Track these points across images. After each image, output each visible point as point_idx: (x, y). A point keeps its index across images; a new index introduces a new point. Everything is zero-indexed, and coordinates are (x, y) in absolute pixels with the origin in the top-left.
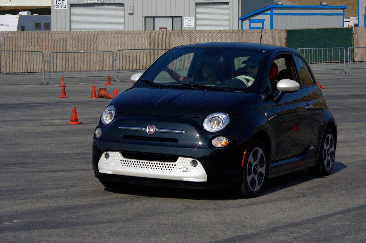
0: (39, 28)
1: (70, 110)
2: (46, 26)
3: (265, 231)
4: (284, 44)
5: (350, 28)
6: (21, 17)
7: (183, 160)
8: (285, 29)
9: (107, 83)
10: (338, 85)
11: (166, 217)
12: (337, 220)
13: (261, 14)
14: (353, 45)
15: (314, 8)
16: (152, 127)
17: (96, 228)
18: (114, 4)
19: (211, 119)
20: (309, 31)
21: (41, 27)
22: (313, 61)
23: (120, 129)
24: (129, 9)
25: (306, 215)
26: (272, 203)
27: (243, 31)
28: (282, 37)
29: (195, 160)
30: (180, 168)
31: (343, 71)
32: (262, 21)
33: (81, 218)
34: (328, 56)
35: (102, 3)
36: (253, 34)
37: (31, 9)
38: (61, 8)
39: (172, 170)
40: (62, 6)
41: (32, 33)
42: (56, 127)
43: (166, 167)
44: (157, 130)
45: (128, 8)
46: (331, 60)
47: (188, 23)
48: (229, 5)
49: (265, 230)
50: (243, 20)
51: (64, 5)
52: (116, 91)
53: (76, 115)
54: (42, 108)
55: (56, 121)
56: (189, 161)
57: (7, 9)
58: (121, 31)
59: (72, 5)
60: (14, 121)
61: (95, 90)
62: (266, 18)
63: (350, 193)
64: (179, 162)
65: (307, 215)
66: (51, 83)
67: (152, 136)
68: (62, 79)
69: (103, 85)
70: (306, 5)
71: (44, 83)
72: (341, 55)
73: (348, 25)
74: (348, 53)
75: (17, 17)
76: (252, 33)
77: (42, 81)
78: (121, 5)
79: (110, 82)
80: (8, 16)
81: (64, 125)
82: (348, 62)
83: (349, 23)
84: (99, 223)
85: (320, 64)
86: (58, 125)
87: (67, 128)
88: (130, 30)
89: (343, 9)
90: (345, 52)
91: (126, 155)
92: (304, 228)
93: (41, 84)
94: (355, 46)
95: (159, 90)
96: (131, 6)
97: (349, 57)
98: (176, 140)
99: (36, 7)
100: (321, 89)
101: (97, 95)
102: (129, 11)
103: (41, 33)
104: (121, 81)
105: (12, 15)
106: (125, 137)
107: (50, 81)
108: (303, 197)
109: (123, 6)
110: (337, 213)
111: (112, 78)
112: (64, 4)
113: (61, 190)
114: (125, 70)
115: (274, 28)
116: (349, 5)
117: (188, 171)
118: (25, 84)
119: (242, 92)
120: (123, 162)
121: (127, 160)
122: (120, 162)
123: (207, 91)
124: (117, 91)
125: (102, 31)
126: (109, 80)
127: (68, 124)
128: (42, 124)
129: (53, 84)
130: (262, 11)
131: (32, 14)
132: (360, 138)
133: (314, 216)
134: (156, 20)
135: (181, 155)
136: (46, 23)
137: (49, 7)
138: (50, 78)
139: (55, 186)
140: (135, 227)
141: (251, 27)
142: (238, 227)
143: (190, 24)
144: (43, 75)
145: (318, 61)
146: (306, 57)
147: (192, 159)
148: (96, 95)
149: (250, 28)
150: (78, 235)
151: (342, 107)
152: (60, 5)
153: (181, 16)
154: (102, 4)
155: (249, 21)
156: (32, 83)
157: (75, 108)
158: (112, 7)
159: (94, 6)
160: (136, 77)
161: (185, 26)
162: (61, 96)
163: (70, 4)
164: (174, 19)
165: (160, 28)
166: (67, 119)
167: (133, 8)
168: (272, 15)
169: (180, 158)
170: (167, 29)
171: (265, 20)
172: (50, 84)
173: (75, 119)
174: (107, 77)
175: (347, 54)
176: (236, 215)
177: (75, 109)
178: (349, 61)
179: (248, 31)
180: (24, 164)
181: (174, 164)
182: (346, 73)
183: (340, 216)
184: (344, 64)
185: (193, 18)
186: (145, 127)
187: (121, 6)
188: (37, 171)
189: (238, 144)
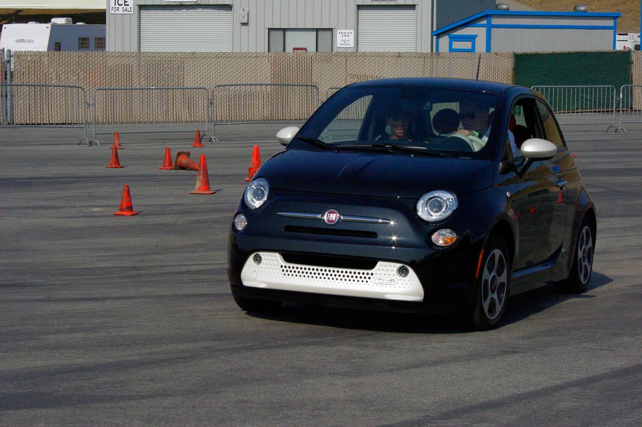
0: (86, 47)
1: (120, 189)
2: (99, 44)
3: (433, 418)
4: (509, 78)
5: (626, 52)
6: (55, 27)
7: (386, 266)
8: (511, 52)
9: (195, 144)
10: (602, 150)
11: (257, 388)
12: (570, 398)
13: (472, 26)
14: (632, 81)
15: (564, 16)
16: (334, 213)
17: (121, 408)
18: (214, 5)
19: (428, 201)
20: (553, 56)
21: (89, 46)
22: (564, 109)
23: (279, 215)
24: (242, 15)
25: (513, 388)
26: (456, 363)
27: (439, 55)
28: (507, 66)
29: (405, 265)
30: (381, 279)
31: (611, 127)
32: (472, 38)
33: (99, 389)
34: (586, 99)
35: (196, 3)
36: (456, 60)
37: (73, 13)
38: (124, 13)
39: (367, 282)
40: (124, 9)
41: (69, 55)
42: (94, 219)
43: (356, 277)
44: (342, 218)
45: (238, 14)
46: (591, 108)
47: (344, 40)
48: (415, 9)
49: (432, 415)
50: (439, 35)
51: (129, 7)
52: (204, 157)
53: (129, 199)
54: (73, 185)
55: (94, 209)
56: (395, 268)
57: (32, 14)
58: (225, 53)
59: (142, 7)
60: (21, 208)
61: (170, 155)
62: (479, 32)
63: (601, 347)
64: (379, 269)
65: (516, 387)
66: (98, 142)
67: (333, 227)
68: (116, 136)
69: (187, 147)
70: (552, 11)
71: (85, 142)
72: (608, 99)
73: (624, 47)
74: (621, 94)
75: (48, 28)
76: (453, 59)
77: (82, 139)
78: (228, 7)
79: (200, 142)
80: (32, 25)
81: (107, 216)
82: (621, 111)
83: (626, 42)
84: (131, 398)
85: (571, 114)
86: (98, 217)
87: (113, 222)
88: (234, 52)
89: (615, 18)
90: (615, 95)
91: (290, 257)
92: (505, 412)
93: (79, 144)
94: (635, 83)
95: (334, 154)
96: (244, 10)
97: (623, 103)
98: (374, 234)
99: (82, 10)
100: (574, 158)
101: (174, 164)
102: (242, 19)
103: (85, 55)
104: (221, 140)
105: (40, 23)
106: (289, 228)
107: (95, 139)
108: (514, 352)
109: (231, 10)
110: (571, 385)
111: (204, 135)
112: (128, 5)
113: (77, 335)
114: (229, 121)
115: (493, 50)
116: (627, 11)
117: (393, 283)
118: (53, 143)
119: (470, 158)
120: (285, 269)
121: (292, 265)
122: (279, 269)
123: (414, 157)
124: (206, 156)
125: (190, 53)
126: (199, 139)
127: (115, 214)
128: (68, 215)
129: (101, 144)
130: (472, 21)
131: (74, 22)
132: (631, 247)
133: (528, 390)
134: (288, 34)
135: (383, 258)
136: (100, 39)
137: (102, 11)
138: (96, 134)
139: (67, 327)
140: (194, 407)
141: (453, 48)
142: (384, 408)
143: (347, 43)
144: (83, 128)
145: (569, 109)
146: (551, 103)
147: (400, 265)
148: (172, 164)
149: (451, 50)
150: (86, 420)
151: (603, 190)
152: (121, 7)
153: (332, 29)
154: (194, 5)
155: (450, 38)
156: (65, 143)
157: (128, 186)
158: (212, 10)
159: (180, 10)
160: (288, 133)
161: (339, 45)
162: (111, 165)
163: (138, 5)
164: (320, 33)
165: (294, 49)
166: (113, 206)
167: (248, 13)
168: (490, 27)
169: (380, 263)
170: (306, 51)
171: (477, 36)
172: (96, 144)
173: (126, 207)
174: (195, 133)
175: (619, 97)
176: (386, 385)
177: (128, 188)
178: (623, 109)
179: (446, 54)
180: (23, 286)
181: (370, 272)
182: (616, 130)
183: (575, 390)
184: (613, 114)
185: (352, 31)
186: (322, 214)
187: (227, 10)
188: (42, 300)
189: (472, 242)
